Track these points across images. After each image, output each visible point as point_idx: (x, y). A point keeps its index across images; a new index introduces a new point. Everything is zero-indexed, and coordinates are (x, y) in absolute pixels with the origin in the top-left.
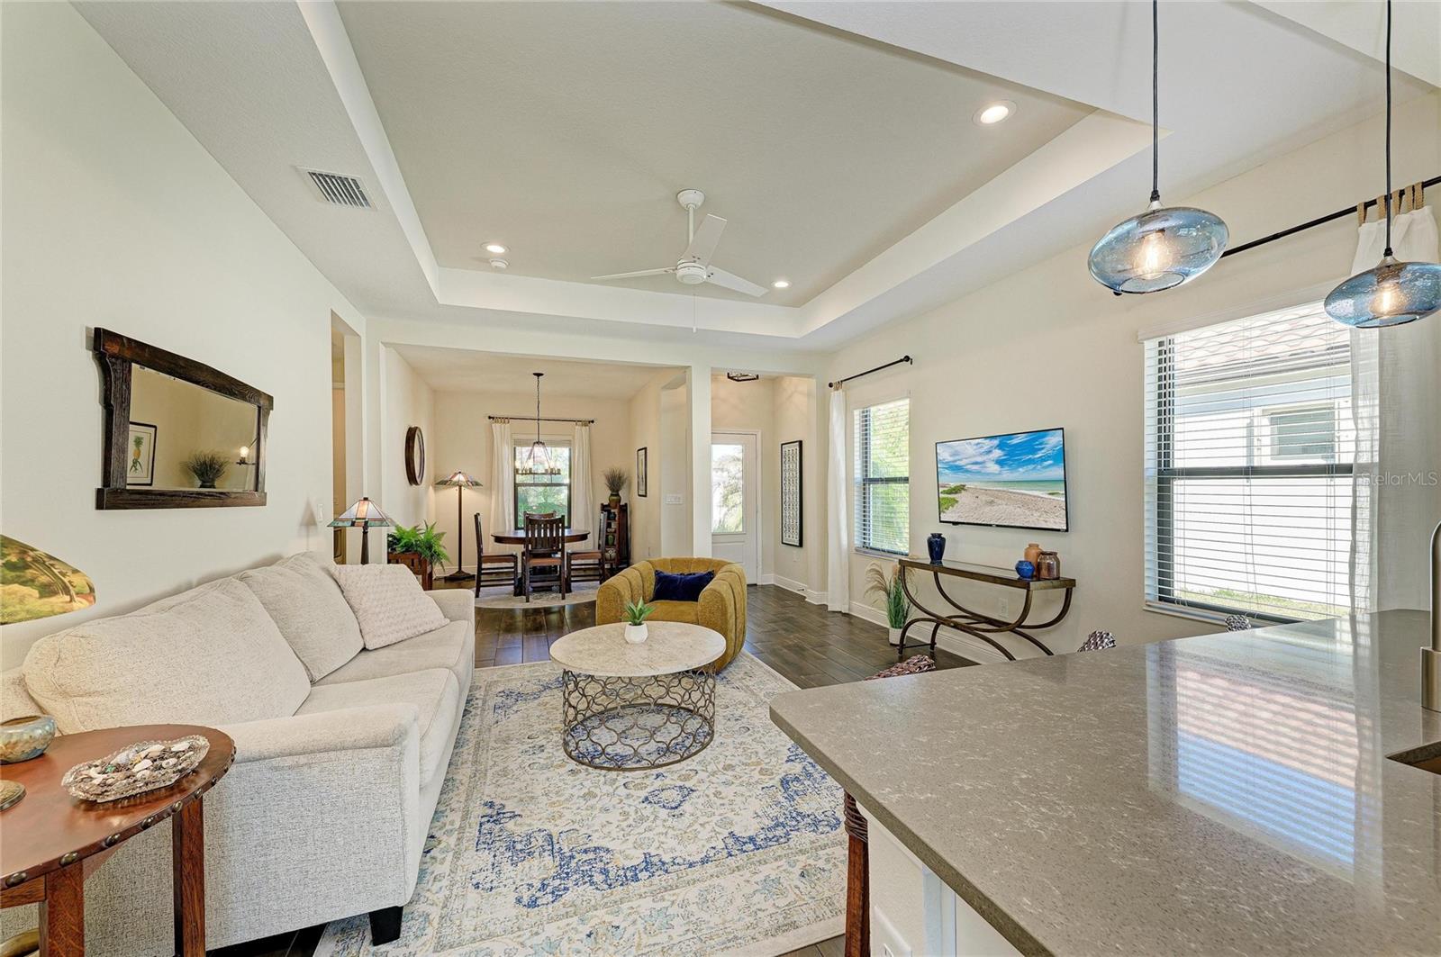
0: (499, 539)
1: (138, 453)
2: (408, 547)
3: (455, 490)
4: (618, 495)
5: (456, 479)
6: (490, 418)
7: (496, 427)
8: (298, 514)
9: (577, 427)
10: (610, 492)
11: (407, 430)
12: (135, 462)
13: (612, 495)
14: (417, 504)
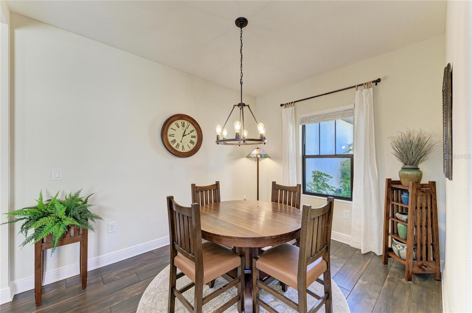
4: (417, 169)
13: (403, 169)
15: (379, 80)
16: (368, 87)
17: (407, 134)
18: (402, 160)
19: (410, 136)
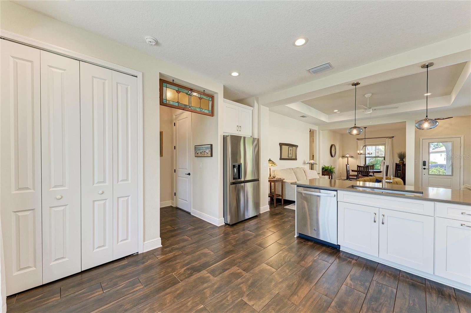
0: (353, 171)
1: (291, 152)
2: (326, 170)
3: (347, 159)
4: (403, 160)
5: (346, 156)
6: (357, 139)
7: (359, 141)
8: (303, 162)
9: (387, 139)
10: (399, 159)
11: (331, 145)
12: (290, 153)
13: (400, 160)
14: (335, 162)
15: (393, 137)
16: (390, 138)
17: (401, 152)
18: (400, 158)
19: (401, 153)
